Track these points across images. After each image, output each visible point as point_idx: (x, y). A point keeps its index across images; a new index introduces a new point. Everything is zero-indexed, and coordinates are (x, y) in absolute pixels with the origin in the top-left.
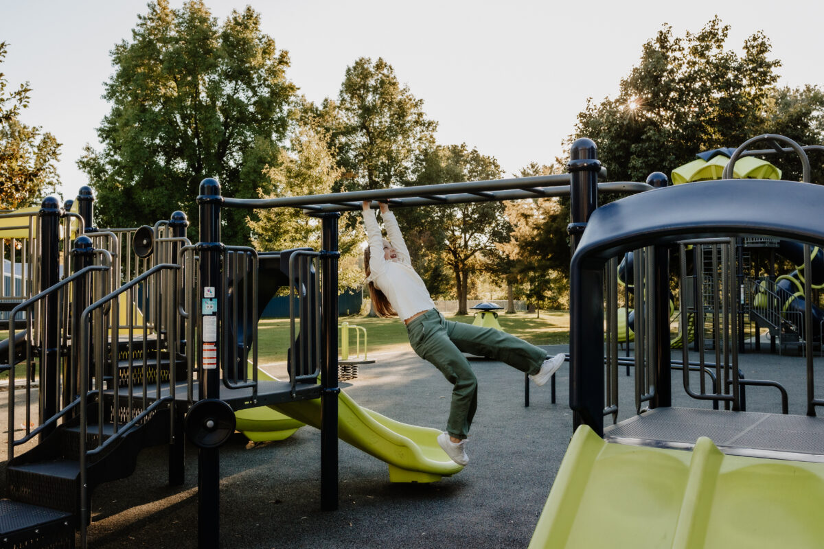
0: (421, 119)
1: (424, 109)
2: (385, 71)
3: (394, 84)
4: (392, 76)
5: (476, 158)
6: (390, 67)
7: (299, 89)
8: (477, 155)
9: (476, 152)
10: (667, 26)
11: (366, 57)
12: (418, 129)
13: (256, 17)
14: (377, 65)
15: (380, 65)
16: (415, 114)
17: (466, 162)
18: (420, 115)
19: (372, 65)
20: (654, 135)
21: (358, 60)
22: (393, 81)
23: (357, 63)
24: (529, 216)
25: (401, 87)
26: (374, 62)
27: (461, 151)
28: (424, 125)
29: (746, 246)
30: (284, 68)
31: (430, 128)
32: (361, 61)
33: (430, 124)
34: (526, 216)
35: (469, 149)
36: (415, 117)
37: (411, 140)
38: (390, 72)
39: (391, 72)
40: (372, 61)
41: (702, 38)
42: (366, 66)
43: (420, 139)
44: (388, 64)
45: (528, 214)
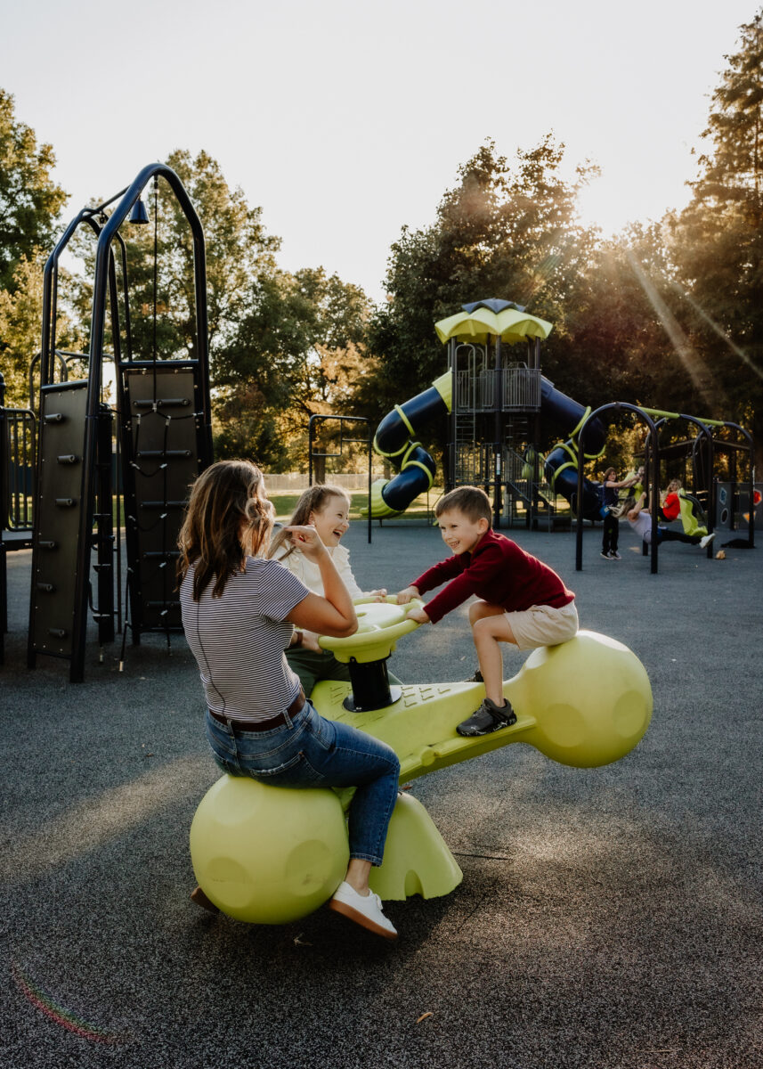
0: (259, 234)
1: (262, 220)
2: (209, 169)
3: (220, 186)
4: (217, 175)
5: (336, 288)
6: (215, 163)
7: (69, 196)
8: (339, 282)
9: (337, 278)
10: (490, 141)
11: (184, 149)
12: (255, 247)
13: (8, 101)
14: (199, 161)
15: (203, 161)
16: (250, 226)
17: (324, 292)
18: (257, 228)
19: (191, 160)
20: (462, 275)
21: (173, 153)
22: (218, 182)
23: (171, 157)
24: (351, 368)
25: (232, 189)
26: (194, 157)
27: (317, 278)
28: (262, 242)
29: (503, 410)
30: (48, 168)
31: (272, 246)
32: (176, 154)
33: (271, 240)
34: (346, 369)
35: (328, 276)
36: (250, 232)
37: (246, 262)
38: (215, 170)
39: (217, 170)
40: (191, 154)
41: (536, 156)
42: (182, 162)
43: (256, 262)
44: (213, 159)
45: (350, 366)
